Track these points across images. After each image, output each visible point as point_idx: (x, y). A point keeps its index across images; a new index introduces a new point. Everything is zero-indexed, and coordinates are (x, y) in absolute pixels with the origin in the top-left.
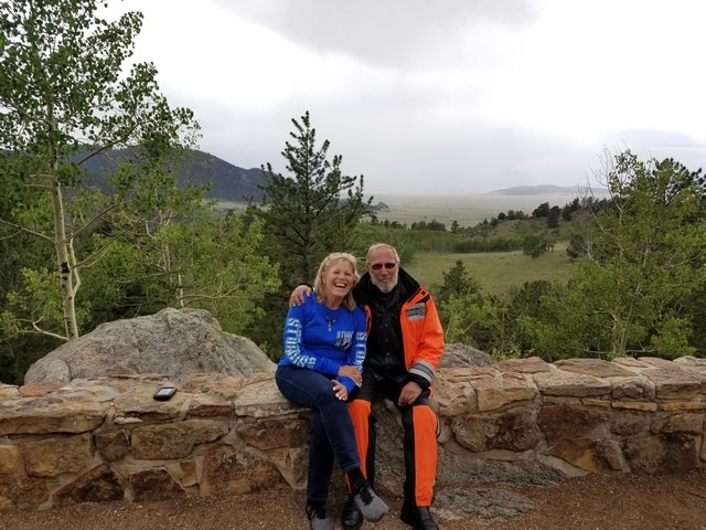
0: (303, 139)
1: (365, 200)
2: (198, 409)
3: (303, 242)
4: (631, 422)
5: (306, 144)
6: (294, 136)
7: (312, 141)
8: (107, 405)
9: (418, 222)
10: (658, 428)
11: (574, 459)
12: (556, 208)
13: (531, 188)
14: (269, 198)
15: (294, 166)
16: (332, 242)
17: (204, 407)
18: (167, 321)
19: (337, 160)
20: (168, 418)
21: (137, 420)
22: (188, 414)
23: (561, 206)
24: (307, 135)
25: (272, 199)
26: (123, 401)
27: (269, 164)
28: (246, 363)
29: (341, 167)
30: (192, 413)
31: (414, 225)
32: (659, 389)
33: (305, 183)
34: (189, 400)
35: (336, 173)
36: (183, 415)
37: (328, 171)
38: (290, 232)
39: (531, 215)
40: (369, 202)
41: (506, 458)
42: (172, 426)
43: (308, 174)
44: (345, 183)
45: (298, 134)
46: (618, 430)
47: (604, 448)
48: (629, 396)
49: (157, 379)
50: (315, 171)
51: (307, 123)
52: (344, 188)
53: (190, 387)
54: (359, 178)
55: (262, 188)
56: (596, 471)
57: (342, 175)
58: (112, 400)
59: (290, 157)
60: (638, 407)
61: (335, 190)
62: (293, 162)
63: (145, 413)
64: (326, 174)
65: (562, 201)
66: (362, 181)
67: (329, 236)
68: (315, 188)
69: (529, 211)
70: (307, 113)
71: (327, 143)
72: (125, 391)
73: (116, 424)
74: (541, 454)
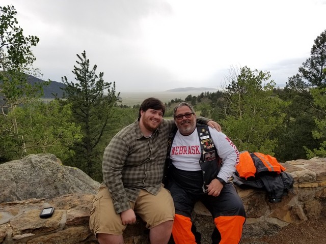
0: (83, 64)
1: (116, 94)
2: (73, 220)
3: (85, 116)
4: (308, 194)
5: (85, 67)
6: (78, 63)
7: (88, 65)
8: (5, 226)
9: (136, 105)
10: (319, 195)
11: (282, 217)
12: (194, 97)
13: (183, 89)
14: (66, 94)
15: (79, 78)
16: (101, 115)
17: (78, 218)
18: (31, 162)
19: (101, 75)
20: (53, 229)
21: (31, 234)
22: (66, 225)
23: (197, 96)
24: (85, 62)
25: (68, 94)
26: (17, 222)
27: (65, 77)
28: (81, 183)
29: (103, 78)
30: (69, 224)
31: (134, 107)
32: (319, 175)
33: (85, 86)
34: (64, 216)
35: (101, 81)
36: (62, 226)
37: (97, 80)
38: (79, 111)
39: (184, 100)
40: (118, 95)
41: (252, 223)
42: (56, 234)
43: (86, 81)
44: (106, 86)
45: (80, 62)
46: (302, 199)
47: (296, 209)
48: (306, 181)
49: (37, 202)
50: (90, 80)
51: (85, 57)
52: (106, 88)
53: (62, 205)
54: (113, 84)
55: (62, 89)
56: (292, 222)
57: (104, 82)
58: (9, 222)
59: (76, 73)
60: (310, 186)
61: (101, 89)
62: (78, 76)
63: (37, 229)
64: (96, 82)
65: (196, 94)
66: (114, 85)
67: (100, 112)
68: (90, 89)
69: (184, 99)
70: (84, 51)
71: (95, 67)
72: (17, 213)
73: (14, 240)
74: (267, 217)
